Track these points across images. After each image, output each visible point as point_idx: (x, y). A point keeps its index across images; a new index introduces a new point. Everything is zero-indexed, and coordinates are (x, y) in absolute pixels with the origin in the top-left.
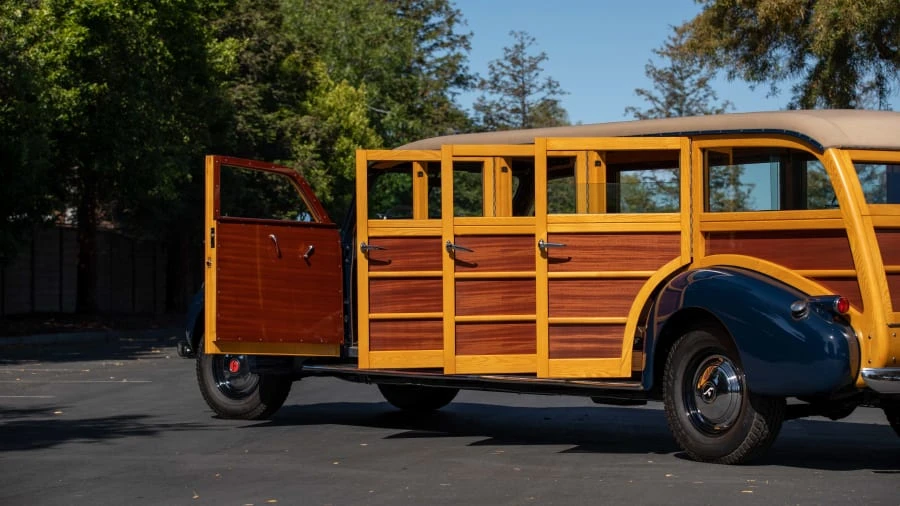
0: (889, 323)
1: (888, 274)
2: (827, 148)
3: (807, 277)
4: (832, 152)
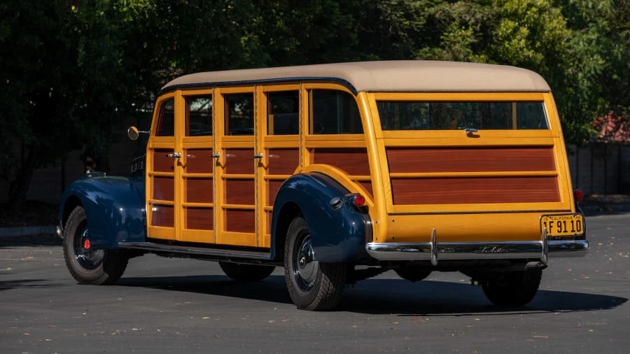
0: (389, 212)
1: (392, 179)
2: (359, 92)
3: (353, 181)
4: (362, 95)
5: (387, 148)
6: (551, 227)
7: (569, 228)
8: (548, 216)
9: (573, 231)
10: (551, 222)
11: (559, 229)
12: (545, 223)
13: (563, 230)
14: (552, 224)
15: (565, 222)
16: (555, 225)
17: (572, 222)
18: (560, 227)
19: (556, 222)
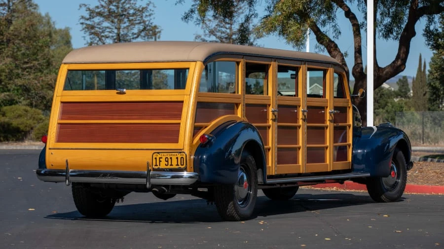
0: (50, 147)
5: (62, 102)
6: (160, 161)
7: (174, 162)
8: (158, 153)
9: (177, 165)
10: (160, 158)
11: (167, 163)
12: (156, 158)
13: (170, 163)
14: (161, 159)
15: (171, 158)
16: (163, 160)
17: (177, 158)
18: (168, 161)
19: (164, 158)
